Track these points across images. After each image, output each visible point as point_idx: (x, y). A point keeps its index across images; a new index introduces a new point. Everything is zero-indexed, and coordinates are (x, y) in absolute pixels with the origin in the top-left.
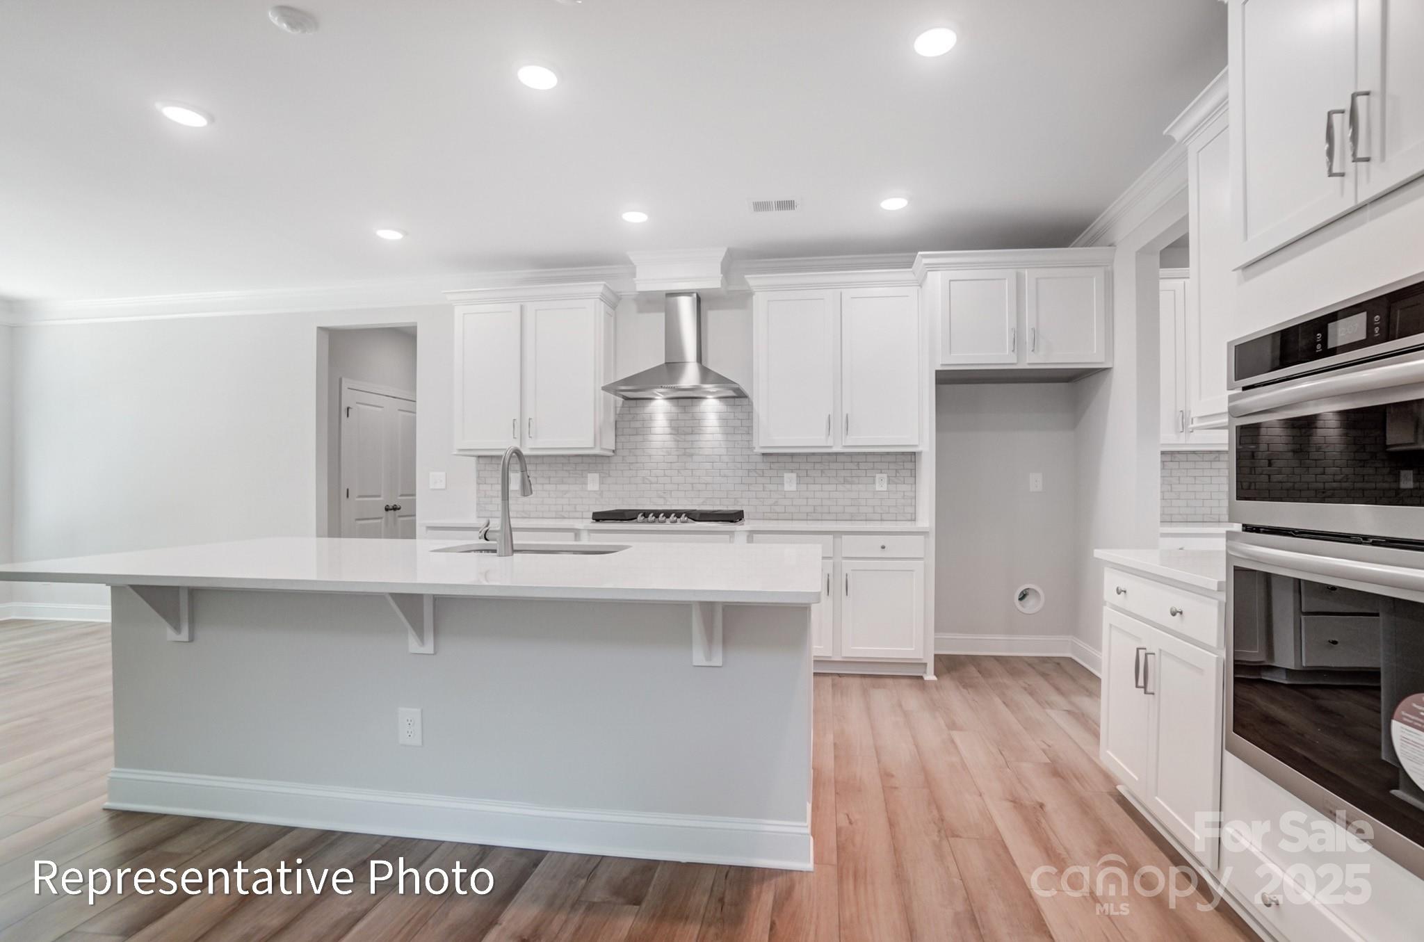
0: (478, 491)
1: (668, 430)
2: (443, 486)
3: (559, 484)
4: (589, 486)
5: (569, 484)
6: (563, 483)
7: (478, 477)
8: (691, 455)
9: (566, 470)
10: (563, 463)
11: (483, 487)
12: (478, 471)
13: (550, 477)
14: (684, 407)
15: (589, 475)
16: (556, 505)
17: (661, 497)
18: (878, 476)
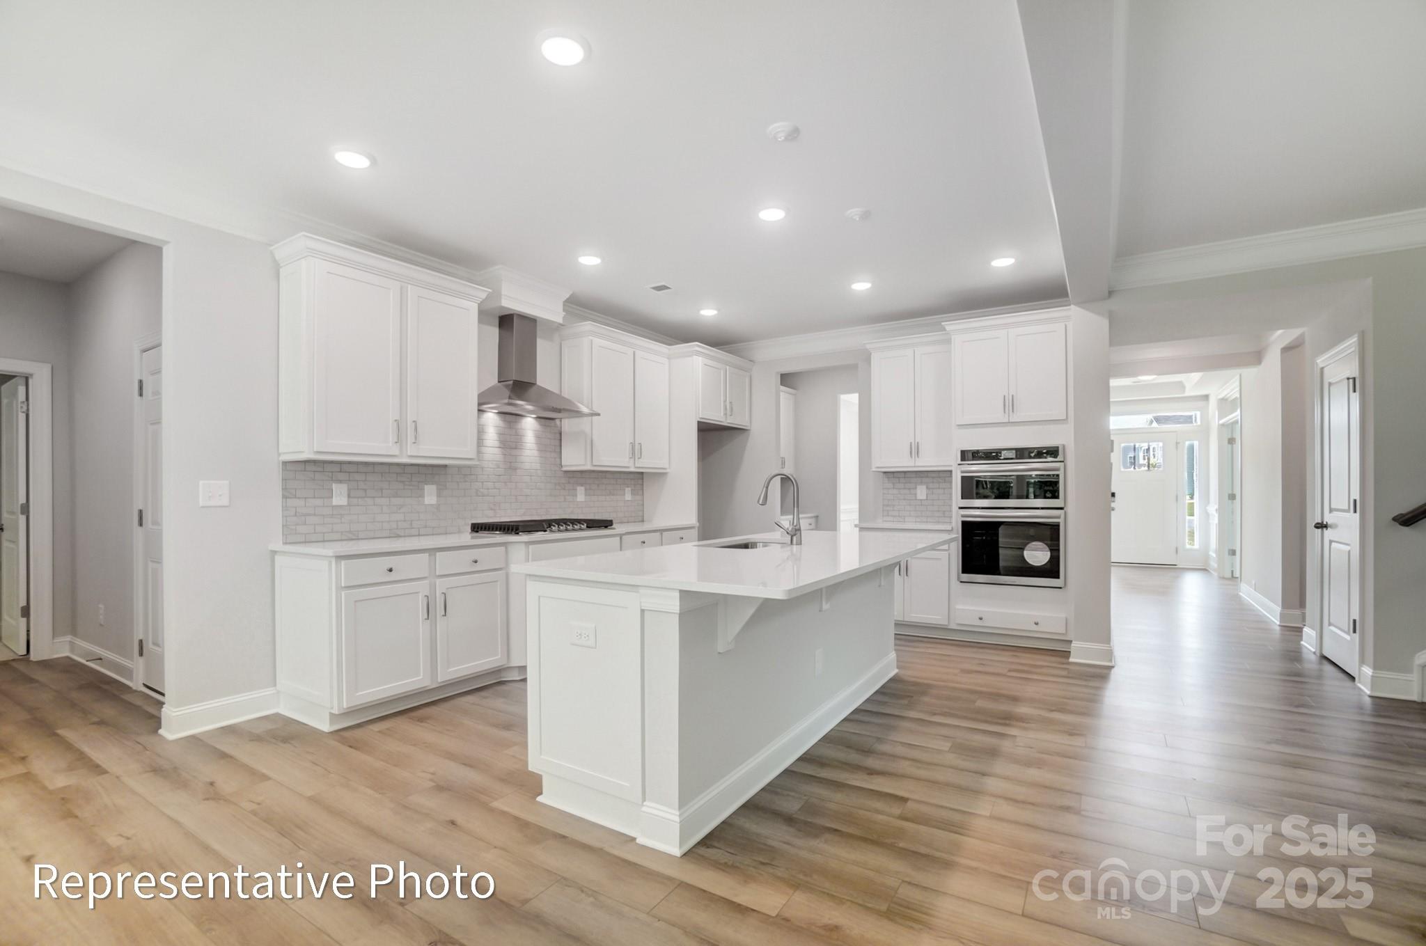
0: (285, 508)
1: (497, 444)
2: (225, 501)
3: (394, 497)
4: (426, 499)
5: (404, 497)
6: (396, 496)
7: (284, 489)
8: (515, 469)
9: (401, 482)
10: (397, 473)
11: (291, 502)
12: (284, 480)
13: (382, 489)
14: (510, 422)
15: (426, 486)
16: (389, 522)
17: (492, 509)
18: (627, 489)
